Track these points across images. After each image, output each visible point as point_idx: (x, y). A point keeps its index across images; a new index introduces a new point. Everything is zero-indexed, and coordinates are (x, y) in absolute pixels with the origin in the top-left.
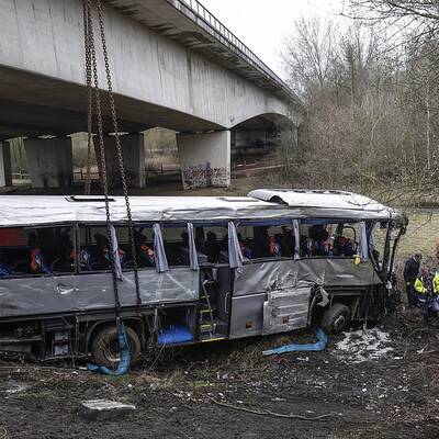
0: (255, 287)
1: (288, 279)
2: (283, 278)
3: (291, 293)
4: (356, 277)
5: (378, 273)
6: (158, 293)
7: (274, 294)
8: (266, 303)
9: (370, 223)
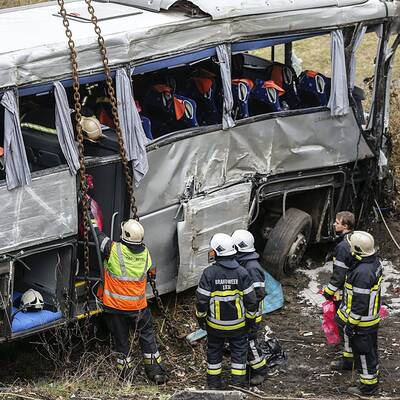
0: (162, 197)
1: (212, 170)
2: (205, 170)
3: (219, 198)
4: (327, 148)
5: (365, 134)
6: (16, 230)
7: (195, 205)
8: (181, 225)
9: (350, 32)
